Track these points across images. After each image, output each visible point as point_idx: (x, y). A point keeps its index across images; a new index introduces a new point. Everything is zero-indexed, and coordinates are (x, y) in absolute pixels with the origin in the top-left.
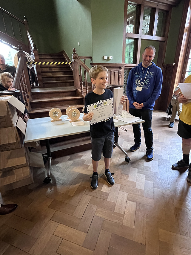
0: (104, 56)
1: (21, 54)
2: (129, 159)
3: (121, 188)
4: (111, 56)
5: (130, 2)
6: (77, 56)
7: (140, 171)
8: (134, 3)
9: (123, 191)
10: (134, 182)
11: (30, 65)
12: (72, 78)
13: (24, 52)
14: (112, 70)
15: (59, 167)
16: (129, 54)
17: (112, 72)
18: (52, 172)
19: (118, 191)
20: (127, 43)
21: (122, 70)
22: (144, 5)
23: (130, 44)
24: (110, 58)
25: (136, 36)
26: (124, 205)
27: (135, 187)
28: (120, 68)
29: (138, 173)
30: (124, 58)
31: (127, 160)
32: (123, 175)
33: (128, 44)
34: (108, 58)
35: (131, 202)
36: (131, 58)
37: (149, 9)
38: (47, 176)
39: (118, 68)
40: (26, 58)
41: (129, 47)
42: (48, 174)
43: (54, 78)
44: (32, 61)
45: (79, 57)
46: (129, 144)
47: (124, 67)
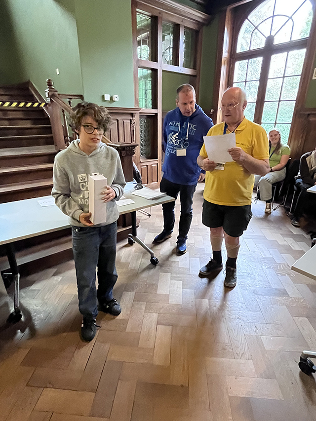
0: (104, 96)
2: (157, 260)
3: (146, 307)
4: (116, 96)
5: (140, 11)
6: (56, 93)
7: (174, 277)
8: (146, 13)
9: (150, 311)
10: (166, 295)
12: (49, 130)
14: (120, 118)
15: (35, 290)
16: (146, 93)
17: (120, 122)
18: (22, 301)
19: (143, 313)
20: (140, 75)
21: (136, 119)
22: (161, 18)
23: (145, 77)
24: (115, 99)
25: (154, 65)
26: (153, 333)
27: (169, 302)
28: (132, 115)
29: (171, 279)
30: (138, 99)
31: (154, 262)
32: (149, 287)
33: (141, 77)
34: (111, 98)
35: (163, 326)
36: (149, 100)
37: (170, 25)
38: (12, 310)
39: (130, 115)
41: (144, 82)
42: (15, 305)
43: (14, 131)
45: (59, 94)
47: (139, 114)
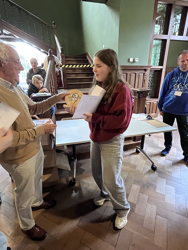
0: (129, 59)
1: (50, 57)
2: (156, 168)
3: (148, 199)
4: (137, 59)
5: (161, 2)
7: (169, 183)
8: (165, 3)
9: (151, 203)
10: (163, 195)
11: (58, 68)
13: (53, 56)
14: (137, 72)
16: (156, 56)
17: (137, 75)
19: (146, 203)
20: (154, 44)
21: (148, 73)
22: (175, 4)
23: (157, 45)
24: (136, 61)
25: (164, 37)
26: (154, 219)
27: (165, 200)
28: (145, 70)
30: (150, 60)
31: (154, 169)
32: (150, 185)
33: (154, 46)
34: (134, 60)
35: (161, 217)
37: (181, 8)
39: (144, 70)
40: (55, 61)
42: (73, 177)
43: (78, 80)
44: (60, 64)
46: (154, 150)
47: (150, 70)
